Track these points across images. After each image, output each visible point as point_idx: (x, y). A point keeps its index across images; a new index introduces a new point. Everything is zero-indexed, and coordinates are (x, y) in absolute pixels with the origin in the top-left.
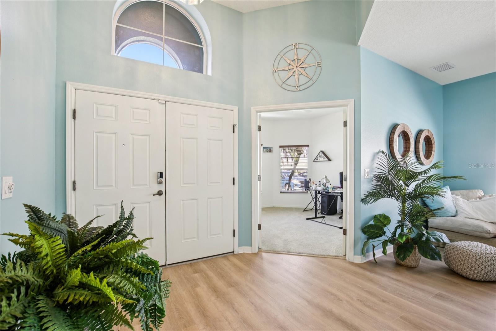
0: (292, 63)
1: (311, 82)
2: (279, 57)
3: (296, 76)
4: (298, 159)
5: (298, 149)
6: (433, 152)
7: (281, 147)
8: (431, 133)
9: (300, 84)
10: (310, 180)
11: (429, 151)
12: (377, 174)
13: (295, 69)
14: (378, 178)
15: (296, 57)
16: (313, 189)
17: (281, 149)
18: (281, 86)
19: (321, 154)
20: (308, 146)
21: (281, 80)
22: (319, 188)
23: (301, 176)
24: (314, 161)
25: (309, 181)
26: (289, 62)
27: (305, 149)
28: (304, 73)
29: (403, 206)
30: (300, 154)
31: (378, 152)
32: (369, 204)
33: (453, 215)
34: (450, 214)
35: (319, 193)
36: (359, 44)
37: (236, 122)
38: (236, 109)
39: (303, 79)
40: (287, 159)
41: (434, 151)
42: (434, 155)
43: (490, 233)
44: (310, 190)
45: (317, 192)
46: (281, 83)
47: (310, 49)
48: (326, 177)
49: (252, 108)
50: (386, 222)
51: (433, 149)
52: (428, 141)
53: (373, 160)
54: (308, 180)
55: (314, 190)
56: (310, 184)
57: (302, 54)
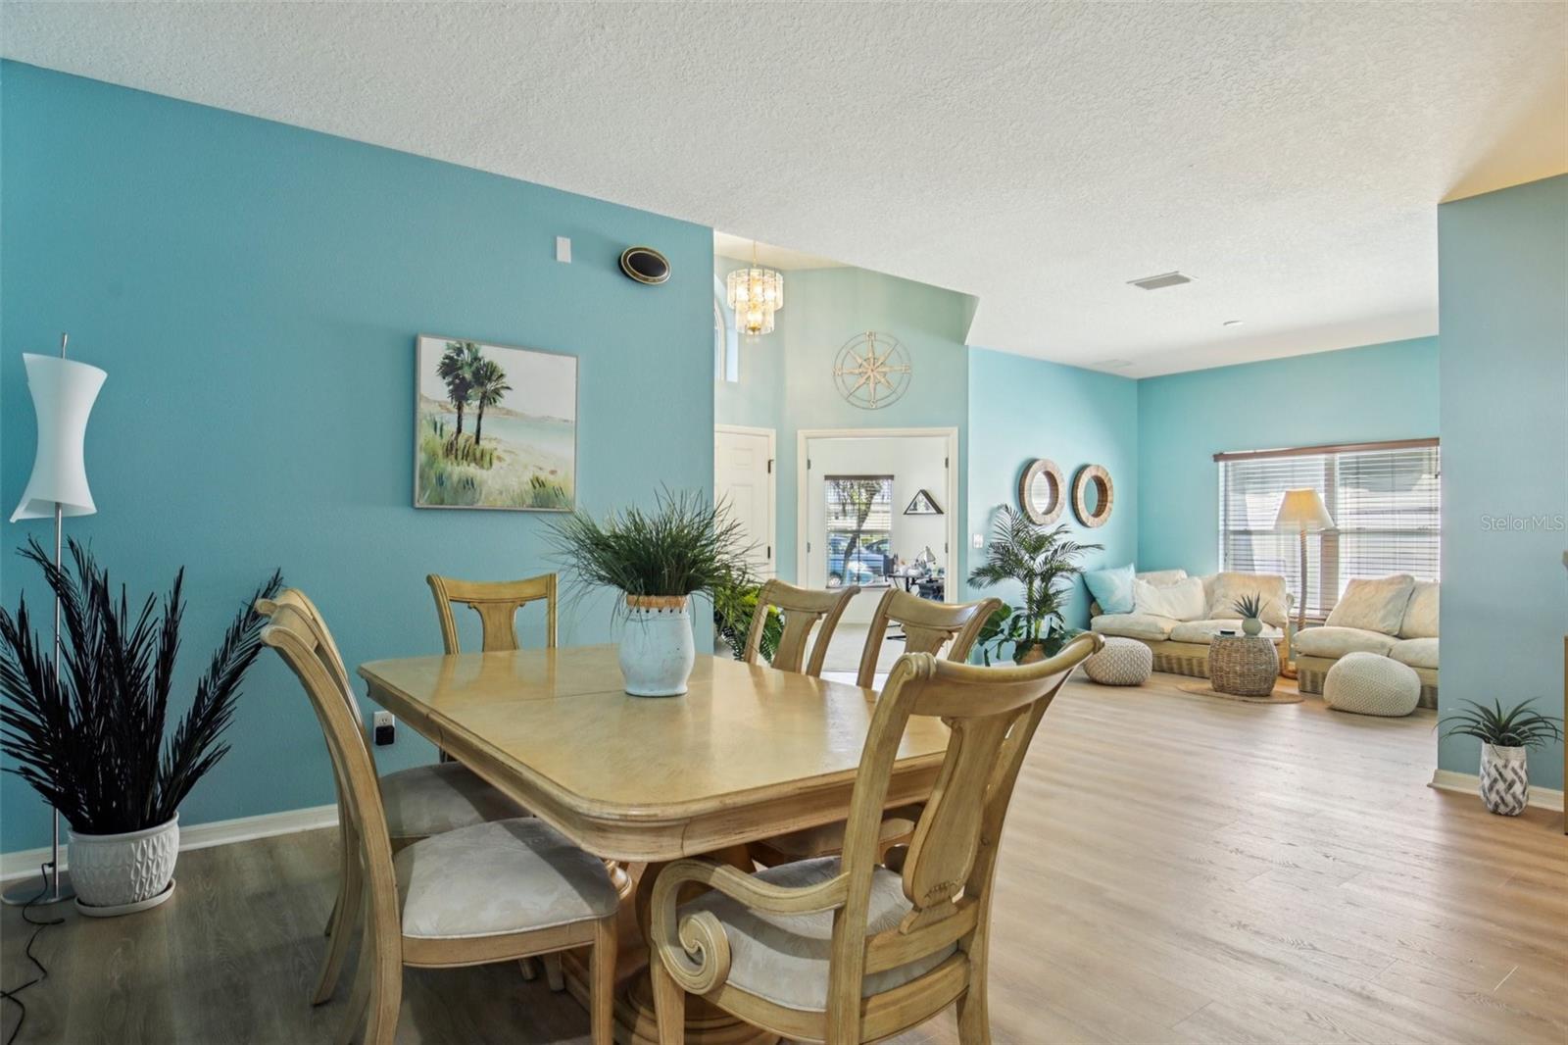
0: (864, 363)
1: (894, 397)
2: (844, 351)
3: (872, 385)
4: (869, 508)
5: (870, 482)
6: (1108, 504)
7: (827, 478)
8: (1104, 470)
9: (878, 397)
10: (896, 556)
11: (1103, 501)
12: (996, 541)
13: (870, 373)
14: (997, 548)
15: (870, 355)
16: (902, 574)
17: (828, 482)
18: (847, 399)
19: (921, 497)
20: (891, 477)
21: (847, 388)
22: (913, 573)
23: (873, 552)
24: (905, 513)
25: (893, 560)
26: (860, 361)
27: (885, 484)
28: (883, 380)
29: (1030, 589)
30: (872, 493)
31: (999, 507)
32: (981, 589)
33: (1129, 610)
34: (1123, 609)
35: (914, 583)
36: (966, 343)
37: (773, 457)
38: (773, 433)
39: (882, 391)
40: (844, 508)
41: (1112, 502)
42: (1111, 509)
43: (1163, 633)
44: (894, 577)
45: (910, 581)
46: (846, 393)
47: (892, 342)
48: (928, 549)
49: (799, 432)
50: (1005, 614)
51: (1109, 499)
52: (1101, 485)
53: (990, 520)
54: (891, 557)
55: (903, 577)
56: (895, 567)
57: (881, 350)
